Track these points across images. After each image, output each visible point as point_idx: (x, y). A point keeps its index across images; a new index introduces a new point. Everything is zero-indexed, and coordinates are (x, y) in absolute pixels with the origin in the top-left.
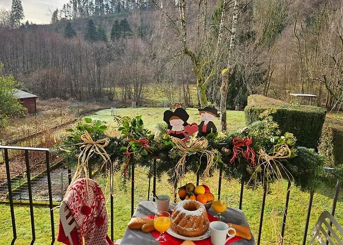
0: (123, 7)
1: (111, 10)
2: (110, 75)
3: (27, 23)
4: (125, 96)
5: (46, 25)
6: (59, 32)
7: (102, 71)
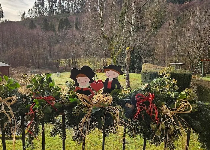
0: (66, 11)
1: (59, 12)
2: (58, 52)
3: (6, 20)
4: (67, 65)
5: (17, 22)
6: (25, 26)
7: (52, 50)
